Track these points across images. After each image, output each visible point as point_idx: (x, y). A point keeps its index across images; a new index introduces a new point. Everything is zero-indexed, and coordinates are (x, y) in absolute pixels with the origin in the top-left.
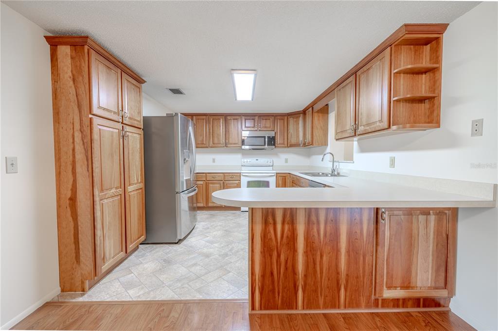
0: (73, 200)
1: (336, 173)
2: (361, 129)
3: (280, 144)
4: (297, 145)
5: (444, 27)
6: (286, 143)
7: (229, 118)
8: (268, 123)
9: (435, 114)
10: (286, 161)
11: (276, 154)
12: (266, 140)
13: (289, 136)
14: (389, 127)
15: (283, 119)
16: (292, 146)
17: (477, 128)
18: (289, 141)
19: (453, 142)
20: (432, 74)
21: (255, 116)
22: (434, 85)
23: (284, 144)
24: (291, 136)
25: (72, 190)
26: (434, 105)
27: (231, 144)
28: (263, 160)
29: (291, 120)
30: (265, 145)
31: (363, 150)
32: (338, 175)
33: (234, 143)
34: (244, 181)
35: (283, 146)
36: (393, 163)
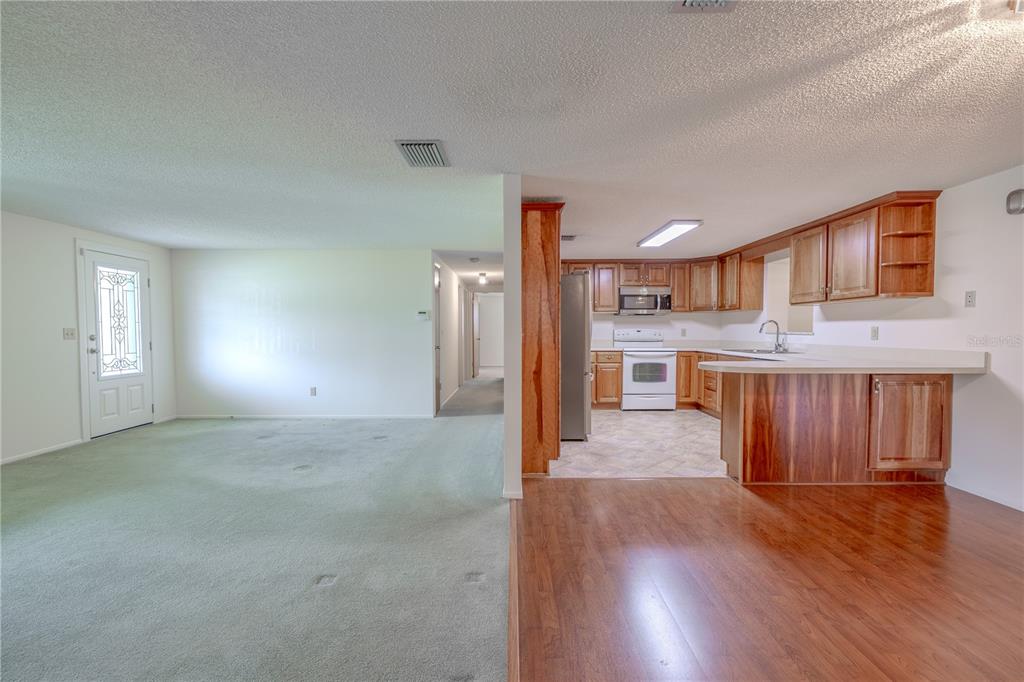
0: (538, 373)
1: (781, 349)
2: (836, 293)
3: (678, 306)
4: (706, 308)
5: (937, 193)
6: (687, 305)
7: (600, 266)
8: (661, 275)
9: (928, 281)
10: (684, 333)
11: (667, 323)
12: (659, 300)
13: (693, 293)
14: (877, 294)
15: (684, 269)
16: (697, 309)
17: (970, 299)
18: (692, 302)
19: (946, 312)
20: (924, 239)
21: (640, 263)
22: (927, 251)
23: (684, 306)
24: (697, 293)
25: (537, 363)
26: (926, 272)
27: (603, 306)
28: (647, 332)
29: (697, 271)
30: (656, 308)
31: (828, 317)
32: (785, 351)
33: (607, 306)
34: (628, 363)
35: (682, 309)
36: (875, 333)
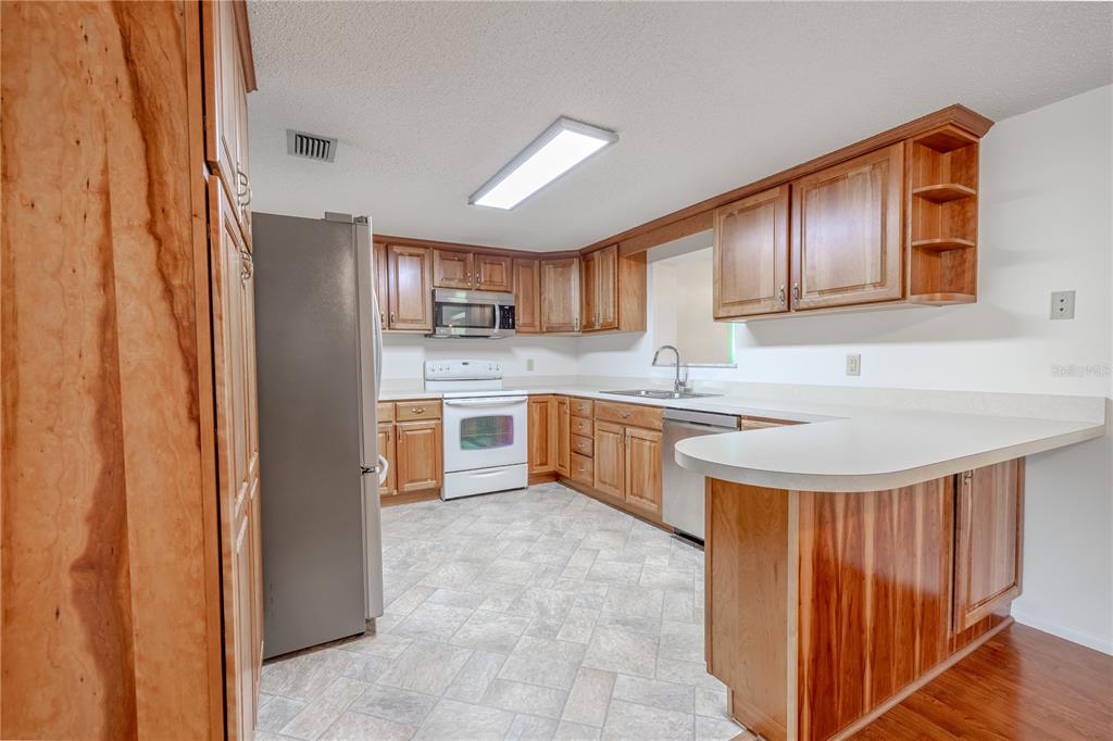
2: (807, 298)
3: (525, 325)
4: (563, 329)
6: (537, 323)
7: (397, 249)
8: (499, 274)
9: (967, 277)
10: (530, 365)
11: (507, 350)
12: (498, 313)
13: (546, 305)
14: (904, 296)
15: (531, 267)
16: (551, 330)
17: (1063, 305)
18: (544, 318)
19: (1007, 328)
20: (957, 207)
21: (466, 252)
22: (963, 226)
24: (550, 307)
26: (964, 261)
27: (404, 321)
28: (479, 364)
29: (550, 273)
30: (494, 327)
31: (761, 340)
33: (413, 321)
34: (452, 420)
35: (532, 329)
36: (854, 366)
